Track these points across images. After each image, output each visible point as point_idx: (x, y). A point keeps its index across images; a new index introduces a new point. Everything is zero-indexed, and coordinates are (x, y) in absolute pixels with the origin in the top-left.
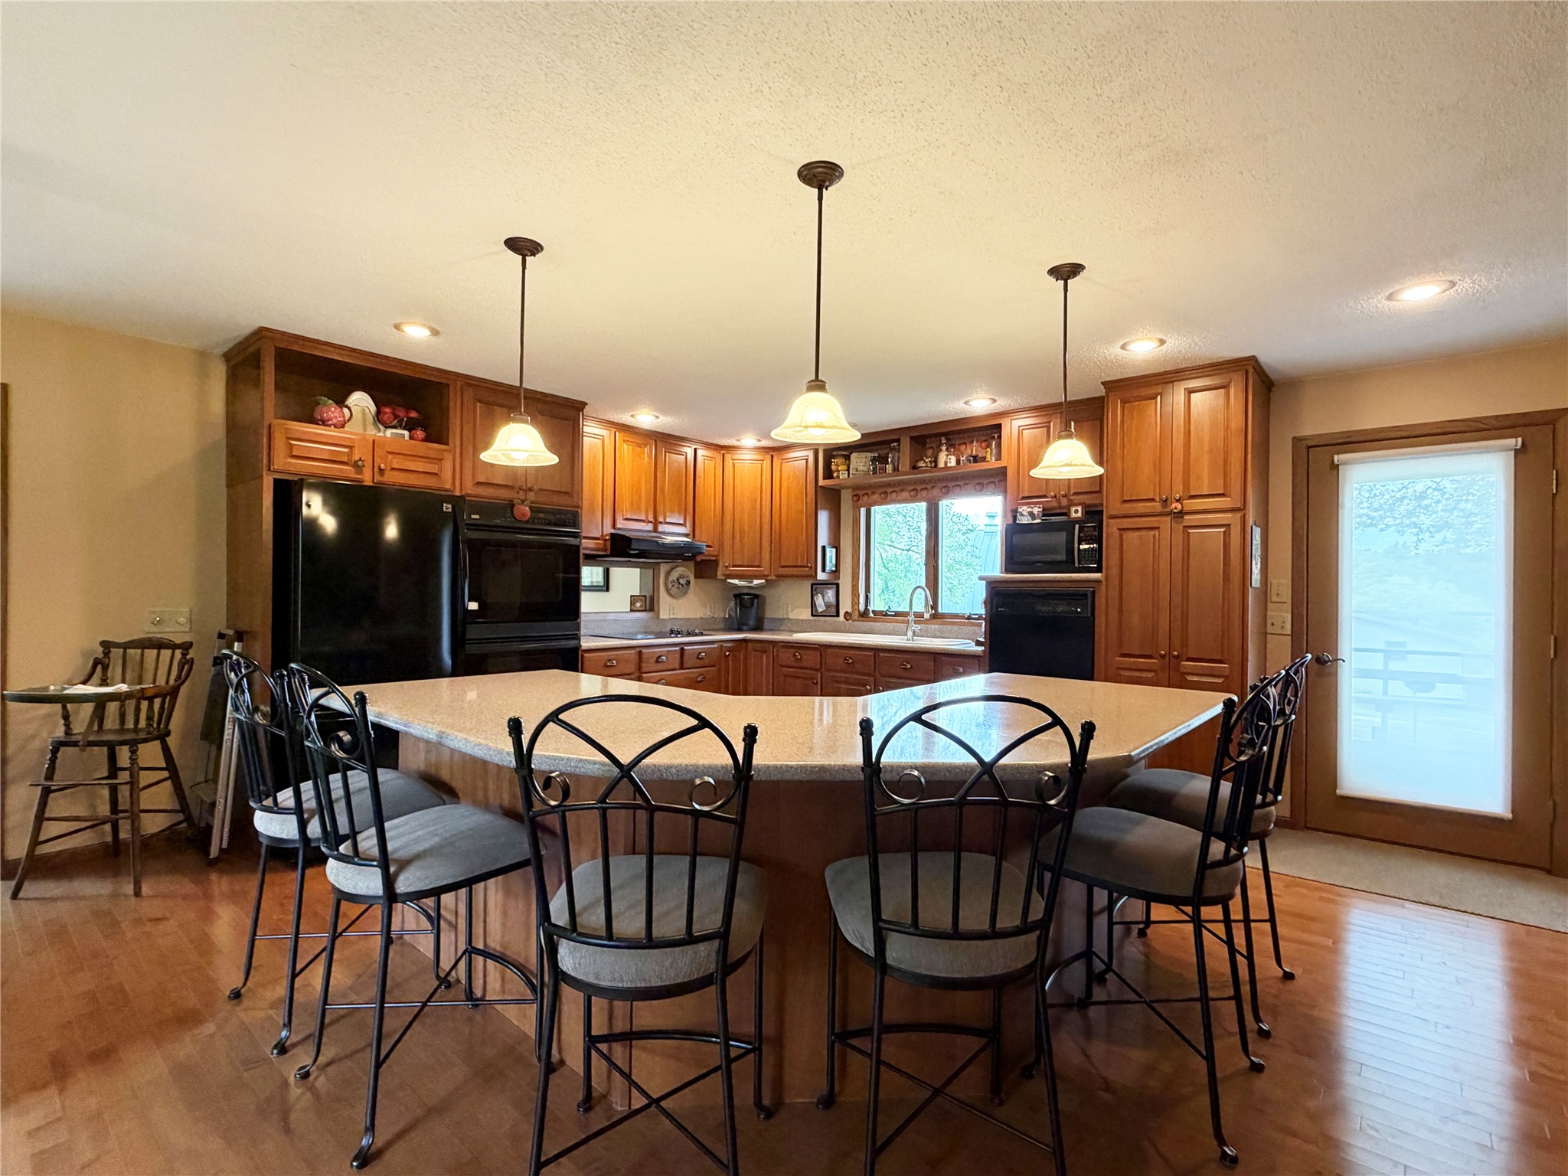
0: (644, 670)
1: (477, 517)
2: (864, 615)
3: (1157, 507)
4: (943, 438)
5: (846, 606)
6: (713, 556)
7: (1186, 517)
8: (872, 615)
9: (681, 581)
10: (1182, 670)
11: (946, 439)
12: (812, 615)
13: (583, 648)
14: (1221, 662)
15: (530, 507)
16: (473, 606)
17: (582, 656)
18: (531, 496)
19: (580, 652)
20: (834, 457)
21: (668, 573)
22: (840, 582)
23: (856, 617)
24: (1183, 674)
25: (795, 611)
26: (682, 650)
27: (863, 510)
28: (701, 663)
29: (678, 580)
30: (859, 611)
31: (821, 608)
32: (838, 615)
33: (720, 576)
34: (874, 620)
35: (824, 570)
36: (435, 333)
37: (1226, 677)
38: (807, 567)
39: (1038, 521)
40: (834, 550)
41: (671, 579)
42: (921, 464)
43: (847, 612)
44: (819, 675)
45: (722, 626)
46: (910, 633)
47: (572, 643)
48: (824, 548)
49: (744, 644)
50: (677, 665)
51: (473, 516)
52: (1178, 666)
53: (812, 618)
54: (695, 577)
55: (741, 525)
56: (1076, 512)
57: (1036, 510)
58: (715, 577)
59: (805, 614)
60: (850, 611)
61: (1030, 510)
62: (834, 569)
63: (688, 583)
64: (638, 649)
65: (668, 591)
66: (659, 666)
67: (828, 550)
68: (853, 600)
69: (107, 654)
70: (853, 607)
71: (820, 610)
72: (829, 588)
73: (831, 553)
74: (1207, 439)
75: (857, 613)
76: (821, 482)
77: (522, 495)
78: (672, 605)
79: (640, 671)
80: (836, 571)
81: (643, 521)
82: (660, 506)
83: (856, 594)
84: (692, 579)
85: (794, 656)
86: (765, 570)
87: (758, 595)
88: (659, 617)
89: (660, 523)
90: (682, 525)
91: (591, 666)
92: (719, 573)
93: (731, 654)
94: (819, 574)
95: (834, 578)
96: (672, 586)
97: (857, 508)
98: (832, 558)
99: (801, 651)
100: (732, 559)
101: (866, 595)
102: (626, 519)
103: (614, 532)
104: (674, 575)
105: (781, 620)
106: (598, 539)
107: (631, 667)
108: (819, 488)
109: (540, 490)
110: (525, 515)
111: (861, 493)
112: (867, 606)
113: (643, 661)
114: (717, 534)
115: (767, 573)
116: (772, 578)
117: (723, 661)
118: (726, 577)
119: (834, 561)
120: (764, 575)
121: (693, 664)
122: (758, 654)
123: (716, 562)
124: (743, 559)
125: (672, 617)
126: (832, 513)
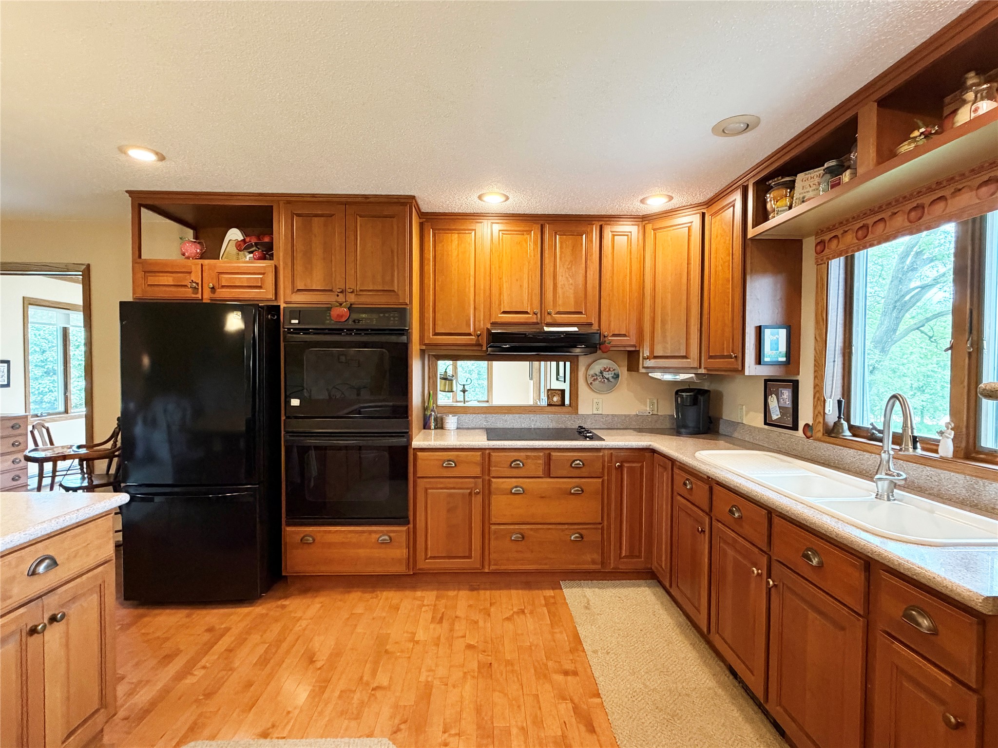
0: (493, 474)
1: (297, 321)
2: (832, 432)
5: (806, 416)
6: (631, 346)
8: (847, 433)
9: (606, 374)
12: (766, 423)
13: (413, 446)
15: (348, 309)
16: (295, 402)
17: (415, 457)
18: (352, 298)
19: (411, 452)
20: (769, 189)
21: (588, 367)
22: (799, 378)
23: (820, 435)
25: (751, 413)
26: (549, 456)
27: (836, 266)
28: (576, 473)
29: (601, 373)
30: (825, 424)
31: (775, 415)
32: (795, 427)
33: (642, 370)
34: (847, 444)
35: (759, 360)
36: (162, 158)
38: (730, 357)
40: (783, 333)
41: (591, 372)
42: (906, 147)
43: (807, 425)
44: (707, 518)
47: (403, 441)
48: (759, 330)
49: (647, 455)
50: (540, 474)
51: (293, 321)
53: (766, 427)
54: (628, 371)
55: (664, 308)
58: (638, 370)
59: (758, 420)
60: (811, 424)
62: (784, 359)
63: (617, 376)
64: (488, 452)
65: (589, 385)
66: (515, 472)
67: (768, 334)
68: (815, 407)
70: (815, 417)
71: (775, 417)
72: (785, 387)
75: (820, 428)
76: (751, 232)
77: (341, 298)
78: (595, 401)
79: (489, 475)
80: (788, 362)
81: (527, 313)
82: (549, 295)
83: (819, 401)
84: (623, 372)
85: (685, 484)
86: (693, 362)
87: (707, 391)
88: (577, 413)
89: (549, 314)
90: (580, 313)
91: (424, 466)
92: (641, 366)
93: (626, 465)
94: (751, 368)
95: (788, 372)
96: (594, 380)
97: (822, 264)
98: (777, 344)
99: (692, 479)
100: (652, 351)
101: (839, 402)
102: (504, 312)
103: (489, 326)
104: (597, 368)
105: (735, 425)
106: (470, 334)
107: (477, 471)
108: (750, 242)
109: (361, 290)
110: (342, 316)
111: (827, 238)
112: (839, 417)
113: (493, 464)
114: (634, 320)
115: (696, 365)
116: (702, 371)
117: (614, 472)
118: (649, 370)
119: (783, 348)
120: (692, 368)
121: (564, 473)
122: (661, 470)
123: (638, 352)
124: (665, 348)
125: (595, 412)
126: (781, 278)
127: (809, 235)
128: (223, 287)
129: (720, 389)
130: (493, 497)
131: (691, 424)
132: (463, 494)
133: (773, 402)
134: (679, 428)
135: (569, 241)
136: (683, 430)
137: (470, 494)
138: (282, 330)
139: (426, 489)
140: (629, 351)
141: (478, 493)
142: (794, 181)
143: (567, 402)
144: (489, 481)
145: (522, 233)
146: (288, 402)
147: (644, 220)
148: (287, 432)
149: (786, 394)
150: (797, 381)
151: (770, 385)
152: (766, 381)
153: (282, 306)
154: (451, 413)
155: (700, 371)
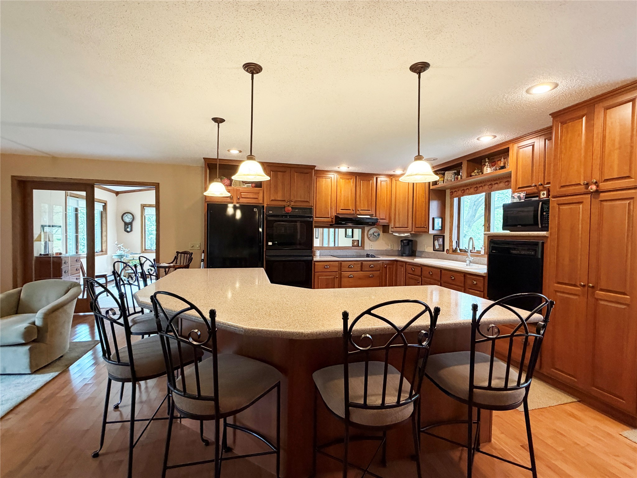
0: (342, 270)
1: (272, 212)
2: (455, 251)
3: (582, 189)
4: (487, 159)
5: (447, 247)
6: (387, 223)
7: (602, 194)
8: (459, 251)
9: (375, 234)
10: (596, 296)
11: (488, 159)
12: (434, 250)
13: (314, 260)
14: (624, 294)
15: (292, 208)
16: (270, 244)
17: (314, 264)
18: (292, 203)
19: (313, 262)
21: (368, 231)
22: (445, 234)
23: (451, 252)
24: (597, 300)
25: (428, 247)
26: (362, 263)
27: (456, 200)
28: (370, 269)
29: (373, 233)
30: (453, 249)
31: (437, 247)
32: (443, 251)
33: (390, 232)
34: (458, 254)
35: (433, 229)
36: (240, 152)
37: (628, 305)
38: (425, 228)
39: (523, 201)
40: (440, 220)
41: (369, 233)
42: (473, 174)
43: (447, 250)
44: (420, 279)
45: (397, 254)
46: (468, 262)
47: (310, 258)
48: (433, 219)
49: (395, 263)
50: (359, 270)
51: (270, 212)
52: (593, 293)
53: (434, 252)
54: (383, 232)
55: (399, 209)
56: (544, 194)
57: (522, 195)
58: (388, 232)
59: (431, 250)
60: (448, 249)
61: (519, 195)
62: (441, 228)
63: (379, 235)
64: (340, 262)
65: (369, 238)
66: (350, 270)
67: (436, 220)
68: (450, 243)
69: (177, 255)
70: (450, 247)
72: (440, 238)
73: (438, 222)
74: (617, 139)
75: (451, 250)
76: (431, 187)
77: (288, 204)
78: (371, 244)
79: (341, 271)
80: (442, 229)
81: (350, 210)
82: (358, 203)
83: (451, 241)
84: (381, 233)
85: (412, 269)
86: (409, 229)
87: (412, 240)
88: (364, 249)
89: (358, 210)
90: (369, 210)
91: (318, 268)
92: (390, 231)
93: (388, 266)
94: (431, 231)
95: (441, 233)
96: (371, 236)
97: (452, 199)
98: (439, 223)
99: (414, 267)
100: (395, 224)
101: (457, 242)
102: (342, 210)
103: (336, 215)
104: (371, 231)
105: (422, 252)
106: (329, 218)
107: (336, 269)
108: (431, 190)
109: (296, 201)
110: (289, 210)
111: (453, 191)
112: (457, 246)
113: (342, 267)
114: (388, 214)
115: (410, 230)
116: (413, 232)
117: (384, 269)
118: (393, 232)
119: (440, 225)
120: (409, 232)
121: (367, 270)
122: (401, 267)
123: (389, 225)
124: (399, 224)
125: (371, 249)
126: (440, 202)
127: (448, 189)
128: (242, 198)
129: (416, 240)
130: (343, 279)
131: (407, 253)
132: (331, 278)
133: (436, 243)
134: (402, 254)
135: (365, 182)
136: (404, 255)
137: (334, 278)
138: (265, 215)
139: (318, 277)
140: (383, 225)
141: (337, 277)
142: (444, 173)
143: (360, 245)
144: (341, 273)
145: (348, 179)
146: (267, 244)
147: (390, 176)
148: (266, 255)
149: (441, 240)
150: (444, 236)
151: (435, 237)
152: (434, 236)
153: (265, 206)
154: (317, 249)
155: (412, 233)
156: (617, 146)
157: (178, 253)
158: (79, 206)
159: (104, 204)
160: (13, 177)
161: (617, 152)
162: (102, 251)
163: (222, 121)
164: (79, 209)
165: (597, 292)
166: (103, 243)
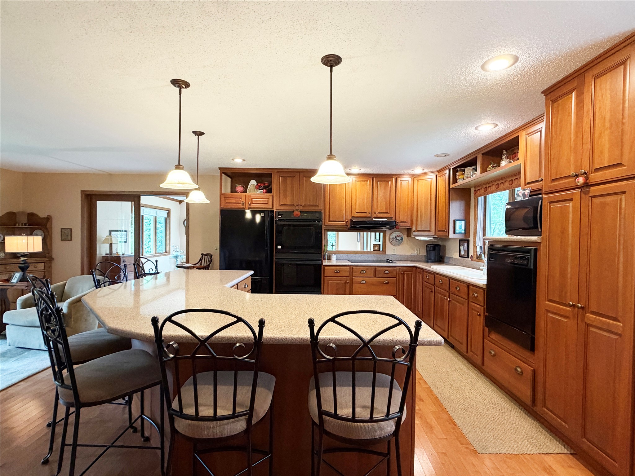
0: (354, 276)
1: (280, 217)
2: (479, 258)
5: (471, 254)
6: (408, 226)
8: (483, 258)
9: (397, 238)
10: (586, 320)
12: (460, 257)
13: (323, 264)
14: (616, 319)
15: (300, 212)
16: (279, 247)
17: (324, 268)
18: (301, 208)
19: (322, 267)
20: (457, 171)
21: (390, 235)
22: (470, 239)
23: (475, 259)
24: (589, 325)
26: (375, 269)
27: (481, 199)
28: (386, 275)
29: (396, 237)
30: (477, 255)
31: (462, 253)
32: (468, 257)
33: (413, 236)
35: (455, 232)
38: (444, 231)
39: (527, 199)
40: (463, 222)
41: (391, 237)
42: (488, 169)
43: (472, 256)
44: (433, 287)
45: (424, 259)
46: (484, 270)
47: (320, 262)
48: (455, 221)
49: (414, 269)
50: (372, 276)
51: (279, 217)
52: (584, 316)
54: (407, 236)
55: (421, 211)
57: (527, 192)
58: (411, 236)
59: (456, 255)
60: (473, 255)
61: (524, 192)
62: (464, 232)
63: (402, 239)
64: (352, 267)
65: (391, 242)
66: (362, 275)
67: (458, 223)
68: (474, 249)
69: (202, 257)
70: (474, 253)
71: (462, 254)
72: (465, 242)
75: (475, 256)
76: (452, 186)
77: (297, 208)
78: (393, 249)
79: (352, 276)
81: (366, 213)
82: (375, 206)
83: (475, 247)
84: (405, 237)
85: (427, 277)
86: (432, 233)
87: (440, 245)
88: (385, 254)
89: (375, 213)
90: (388, 213)
91: (328, 272)
92: (412, 234)
93: (405, 273)
94: (451, 235)
95: (465, 236)
96: (393, 240)
97: (476, 198)
98: (461, 226)
99: (429, 274)
100: (416, 228)
101: (481, 247)
102: (357, 213)
103: (351, 218)
104: (394, 235)
105: (449, 258)
106: (343, 221)
107: (347, 274)
108: (451, 189)
109: (305, 205)
110: (298, 215)
111: (477, 189)
112: (481, 252)
113: (354, 272)
114: (409, 216)
115: (433, 234)
116: (436, 236)
117: (401, 275)
118: (415, 236)
119: (463, 228)
120: (432, 235)
121: (382, 276)
122: (419, 274)
123: (411, 228)
124: (421, 227)
125: (393, 254)
126: (463, 202)
127: (472, 187)
128: (253, 203)
129: (444, 244)
130: (354, 285)
131: (432, 258)
132: (342, 283)
133: (462, 248)
134: (428, 260)
135: (383, 184)
137: (345, 283)
138: (275, 220)
139: (328, 281)
140: (407, 228)
141: (348, 283)
142: (465, 169)
143: (381, 249)
144: (352, 278)
145: (364, 181)
146: (276, 247)
147: (413, 176)
148: (276, 258)
149: (466, 245)
150: (469, 240)
151: (461, 242)
152: (460, 240)
153: (275, 210)
154: (334, 253)
155: (435, 237)
156: (607, 124)
157: (202, 255)
158: (145, 213)
159: (168, 212)
160: (82, 191)
161: (607, 132)
162: (166, 252)
163: (202, 134)
164: (144, 216)
165: (588, 314)
166: (167, 245)
